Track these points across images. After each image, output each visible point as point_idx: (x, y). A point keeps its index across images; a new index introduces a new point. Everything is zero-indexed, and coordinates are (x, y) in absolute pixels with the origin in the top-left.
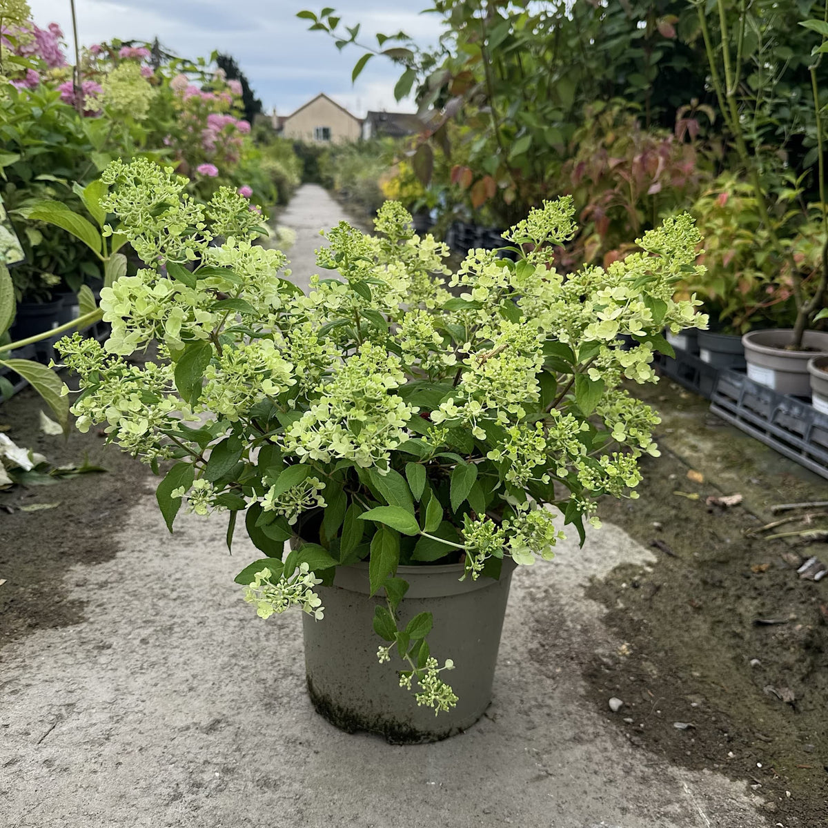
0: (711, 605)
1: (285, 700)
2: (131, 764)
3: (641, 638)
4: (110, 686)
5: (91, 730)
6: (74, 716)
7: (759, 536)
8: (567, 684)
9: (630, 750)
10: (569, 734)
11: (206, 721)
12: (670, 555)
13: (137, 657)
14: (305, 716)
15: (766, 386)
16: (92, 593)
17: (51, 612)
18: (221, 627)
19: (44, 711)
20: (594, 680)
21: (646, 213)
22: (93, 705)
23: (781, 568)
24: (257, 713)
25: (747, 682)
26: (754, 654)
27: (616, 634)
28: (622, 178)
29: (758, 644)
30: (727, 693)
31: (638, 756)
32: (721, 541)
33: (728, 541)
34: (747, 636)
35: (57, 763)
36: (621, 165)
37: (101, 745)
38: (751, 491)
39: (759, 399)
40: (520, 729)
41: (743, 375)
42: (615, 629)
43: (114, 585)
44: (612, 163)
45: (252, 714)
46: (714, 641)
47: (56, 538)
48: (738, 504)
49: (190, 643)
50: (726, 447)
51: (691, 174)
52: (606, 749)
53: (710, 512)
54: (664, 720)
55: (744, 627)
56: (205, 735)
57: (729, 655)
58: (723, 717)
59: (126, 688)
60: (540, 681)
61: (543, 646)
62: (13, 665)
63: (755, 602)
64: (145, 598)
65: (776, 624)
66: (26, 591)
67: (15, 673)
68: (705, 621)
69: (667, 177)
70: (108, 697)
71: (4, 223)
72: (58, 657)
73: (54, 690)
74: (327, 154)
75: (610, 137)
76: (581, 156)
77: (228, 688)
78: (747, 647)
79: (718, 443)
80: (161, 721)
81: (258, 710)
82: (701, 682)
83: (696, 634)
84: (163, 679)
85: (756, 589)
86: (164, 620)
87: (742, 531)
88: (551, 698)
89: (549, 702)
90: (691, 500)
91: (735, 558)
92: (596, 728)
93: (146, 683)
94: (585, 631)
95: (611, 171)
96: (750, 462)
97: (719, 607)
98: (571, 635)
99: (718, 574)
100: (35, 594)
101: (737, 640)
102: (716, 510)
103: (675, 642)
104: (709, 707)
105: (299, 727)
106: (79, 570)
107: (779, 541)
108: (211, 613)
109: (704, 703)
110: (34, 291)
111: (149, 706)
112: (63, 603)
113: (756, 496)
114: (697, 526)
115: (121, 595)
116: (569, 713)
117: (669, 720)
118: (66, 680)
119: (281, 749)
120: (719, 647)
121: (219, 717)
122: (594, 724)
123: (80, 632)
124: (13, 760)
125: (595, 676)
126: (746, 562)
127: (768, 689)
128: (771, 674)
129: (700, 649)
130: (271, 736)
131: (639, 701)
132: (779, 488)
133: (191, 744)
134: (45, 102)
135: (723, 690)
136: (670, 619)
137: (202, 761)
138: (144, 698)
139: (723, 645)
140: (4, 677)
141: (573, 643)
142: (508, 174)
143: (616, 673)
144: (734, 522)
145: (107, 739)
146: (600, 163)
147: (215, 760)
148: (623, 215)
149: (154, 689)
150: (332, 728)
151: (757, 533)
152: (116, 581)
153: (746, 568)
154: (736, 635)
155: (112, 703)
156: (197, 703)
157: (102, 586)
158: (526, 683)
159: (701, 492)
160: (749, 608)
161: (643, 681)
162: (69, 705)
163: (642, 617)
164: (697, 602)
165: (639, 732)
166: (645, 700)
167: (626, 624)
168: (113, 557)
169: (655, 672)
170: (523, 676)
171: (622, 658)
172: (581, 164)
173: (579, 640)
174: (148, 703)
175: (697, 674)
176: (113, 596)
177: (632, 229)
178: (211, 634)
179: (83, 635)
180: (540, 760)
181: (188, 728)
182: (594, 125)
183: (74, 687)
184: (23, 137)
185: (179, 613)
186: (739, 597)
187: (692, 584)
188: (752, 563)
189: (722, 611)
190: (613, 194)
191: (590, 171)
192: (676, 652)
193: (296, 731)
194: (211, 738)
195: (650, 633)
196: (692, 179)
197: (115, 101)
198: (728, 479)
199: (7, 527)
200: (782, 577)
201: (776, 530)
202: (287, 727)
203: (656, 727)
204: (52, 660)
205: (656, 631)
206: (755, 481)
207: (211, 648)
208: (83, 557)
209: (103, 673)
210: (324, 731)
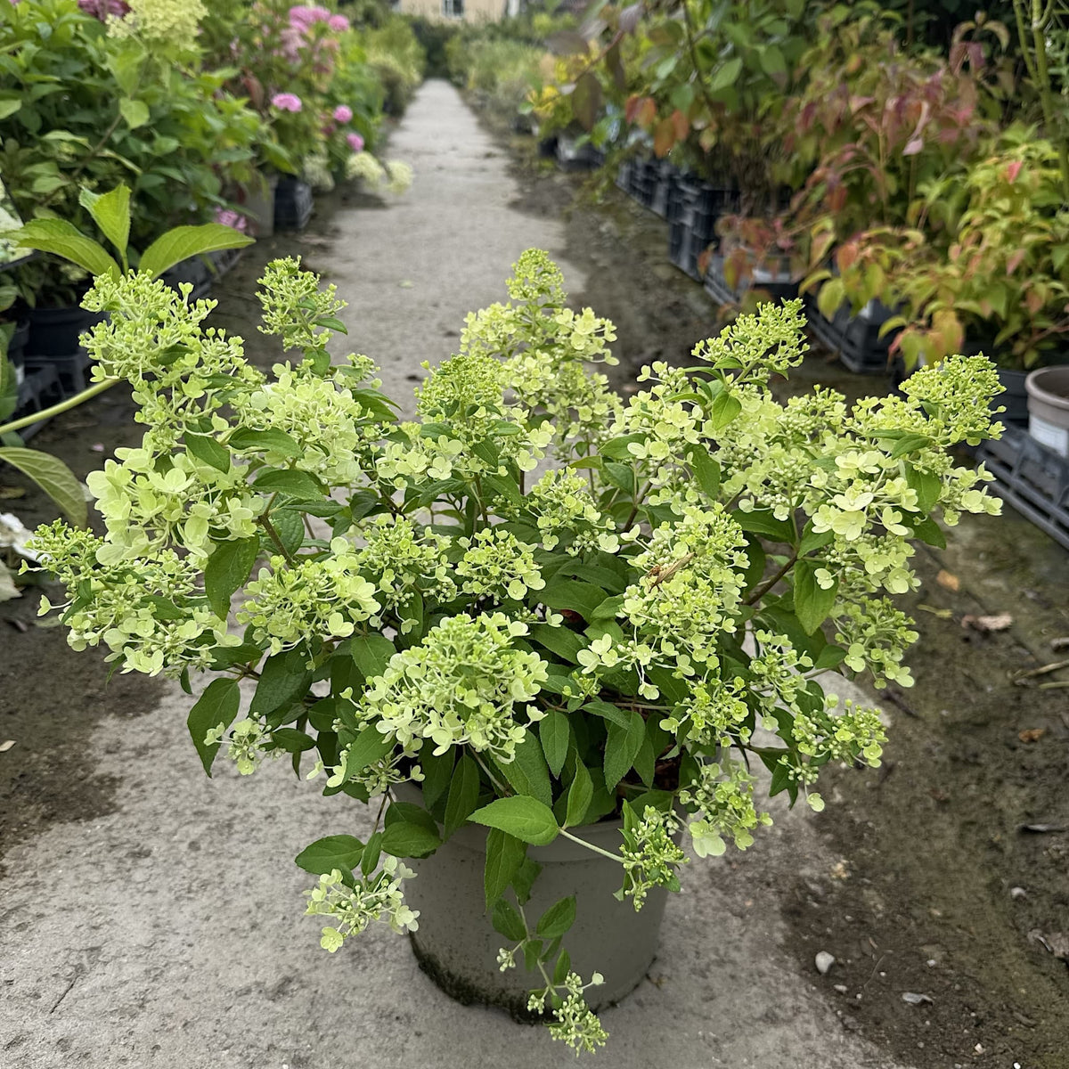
0: (961, 795)
1: (379, 947)
2: (172, 1048)
3: (863, 851)
4: (147, 919)
5: (121, 992)
6: (99, 969)
7: (1031, 683)
8: (760, 927)
9: (842, 1038)
10: (760, 1009)
11: (272, 981)
12: (909, 714)
13: (184, 871)
14: (404, 973)
15: (1055, 451)
16: (127, 764)
17: (73, 794)
18: (296, 825)
19: (59, 960)
20: (797, 920)
21: (899, 178)
22: (125, 951)
23: (1061, 738)
24: (341, 968)
25: (1006, 926)
26: (1016, 877)
27: (830, 844)
28: (868, 128)
29: (1023, 860)
30: (977, 945)
31: (852, 1047)
32: (980, 689)
33: (989, 689)
34: (1009, 847)
35: (75, 1044)
36: (868, 108)
37: (133, 1016)
38: (1025, 610)
39: (1043, 470)
40: (693, 1000)
41: (1023, 431)
42: (829, 837)
43: (157, 751)
44: (855, 104)
45: (335, 969)
46: (963, 857)
47: (81, 672)
48: (1005, 630)
49: (254, 850)
50: (994, 537)
51: (967, 124)
52: (808, 1036)
53: (967, 640)
54: (890, 987)
55: (1005, 832)
56: (271, 1003)
57: (983, 881)
58: (971, 986)
59: (169, 923)
60: (724, 920)
61: (729, 863)
62: (20, 882)
63: (1023, 793)
64: (196, 774)
65: (1049, 833)
66: (39, 760)
67: (21, 896)
68: (951, 824)
69: (933, 128)
70: (143, 938)
71: (4, 202)
72: (80, 869)
73: (74, 924)
74: (458, 38)
75: (853, 62)
76: (811, 93)
77: (304, 925)
78: (1007, 865)
79: (982, 530)
80: (213, 979)
81: (342, 963)
82: (944, 925)
83: (938, 844)
84: (218, 909)
85: (1023, 768)
86: (220, 811)
87: (1009, 675)
88: (738, 949)
89: (734, 955)
90: (941, 619)
91: (997, 719)
92: (797, 999)
93: (194, 915)
94: (787, 839)
95: (852, 117)
96: (1025, 562)
97: (972, 799)
98: (767, 847)
99: (972, 742)
100: (51, 765)
101: (994, 854)
102: (975, 636)
103: (910, 859)
104: (952, 968)
105: (397, 990)
106: (110, 727)
107: (1059, 692)
108: (282, 802)
109: (945, 960)
110: (51, 289)
111: (196, 955)
112: (88, 780)
113: (1030, 618)
114: (947, 663)
115: (165, 769)
116: (761, 974)
117: (897, 988)
118: (89, 907)
119: (371, 1028)
120: (969, 867)
121: (289, 974)
122: (794, 993)
123: (110, 829)
124: (17, 1038)
125: (799, 914)
126: (1012, 723)
127: (1034, 935)
128: (1039, 910)
129: (943, 870)
130: (358, 1006)
131: (857, 956)
132: (1063, 607)
133: (250, 1017)
134: (55, 16)
135: (973, 940)
136: (904, 820)
137: (265, 1046)
138: (191, 939)
139: (976, 864)
140: (10, 901)
141: (770, 858)
142: (706, 109)
143: (827, 908)
144: (998, 658)
145: (141, 1006)
146: (838, 103)
147: (283, 1045)
148: (866, 180)
149: (204, 927)
150: (440, 995)
151: (1030, 678)
152: (161, 746)
153: (1011, 733)
154: (994, 846)
155: (148, 948)
156: (261, 950)
157: (141, 752)
158: (705, 923)
159: (955, 607)
160: (1013, 800)
161: (863, 922)
162: (92, 949)
163: (866, 818)
164: (943, 793)
165: (853, 1009)
166: (864, 954)
167: (844, 829)
168: (156, 706)
169: (880, 907)
170: (701, 912)
171: (835, 883)
172: (811, 105)
173: (778, 853)
174: (197, 947)
175: (937, 913)
176: (154, 770)
177: (879, 200)
178: (283, 836)
179: (114, 834)
180: (719, 1051)
181: (248, 991)
182: (831, 43)
183: (100, 920)
184: (27, 70)
185: (241, 800)
186: (999, 782)
187: (936, 762)
188: (1020, 726)
189: (975, 805)
190: (854, 150)
191: (823, 115)
192: (911, 875)
193: (390, 999)
194: (279, 1008)
195: (876, 845)
196: (968, 132)
197: (149, 25)
198: (994, 590)
199: (17, 654)
200: (1060, 753)
201: (1057, 675)
202: (380, 992)
203: (879, 998)
204: (72, 874)
205: (884, 842)
206: (1030, 595)
207: (283, 859)
208: (117, 705)
209: (138, 897)
210: (431, 1000)
